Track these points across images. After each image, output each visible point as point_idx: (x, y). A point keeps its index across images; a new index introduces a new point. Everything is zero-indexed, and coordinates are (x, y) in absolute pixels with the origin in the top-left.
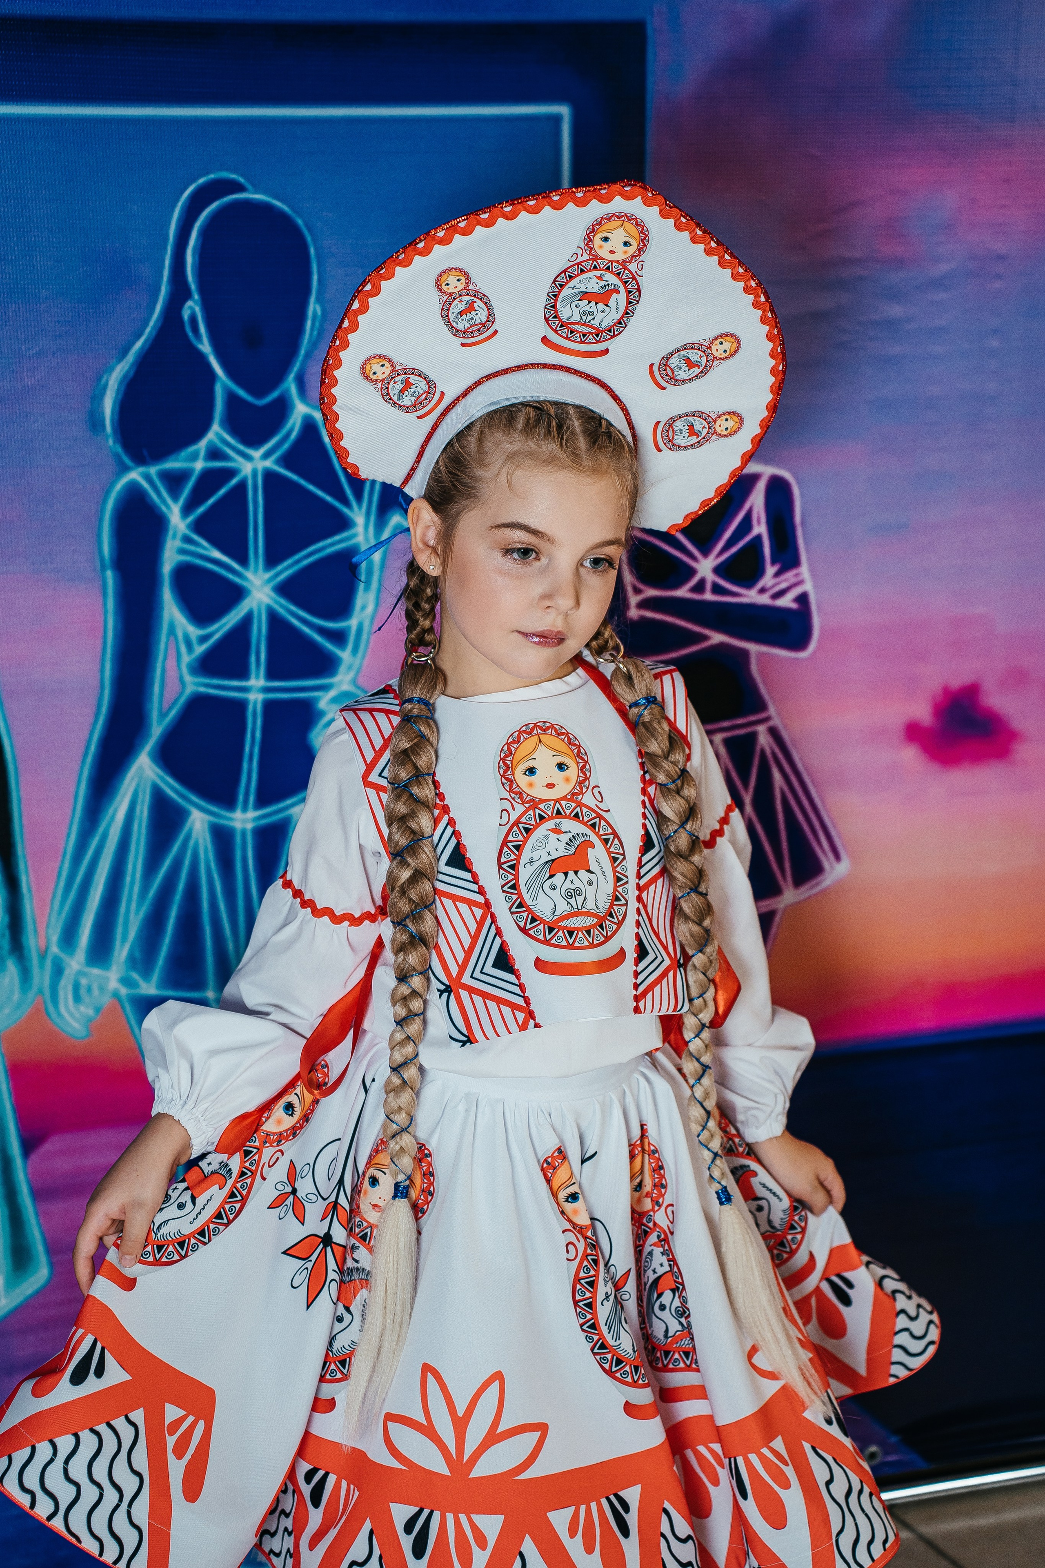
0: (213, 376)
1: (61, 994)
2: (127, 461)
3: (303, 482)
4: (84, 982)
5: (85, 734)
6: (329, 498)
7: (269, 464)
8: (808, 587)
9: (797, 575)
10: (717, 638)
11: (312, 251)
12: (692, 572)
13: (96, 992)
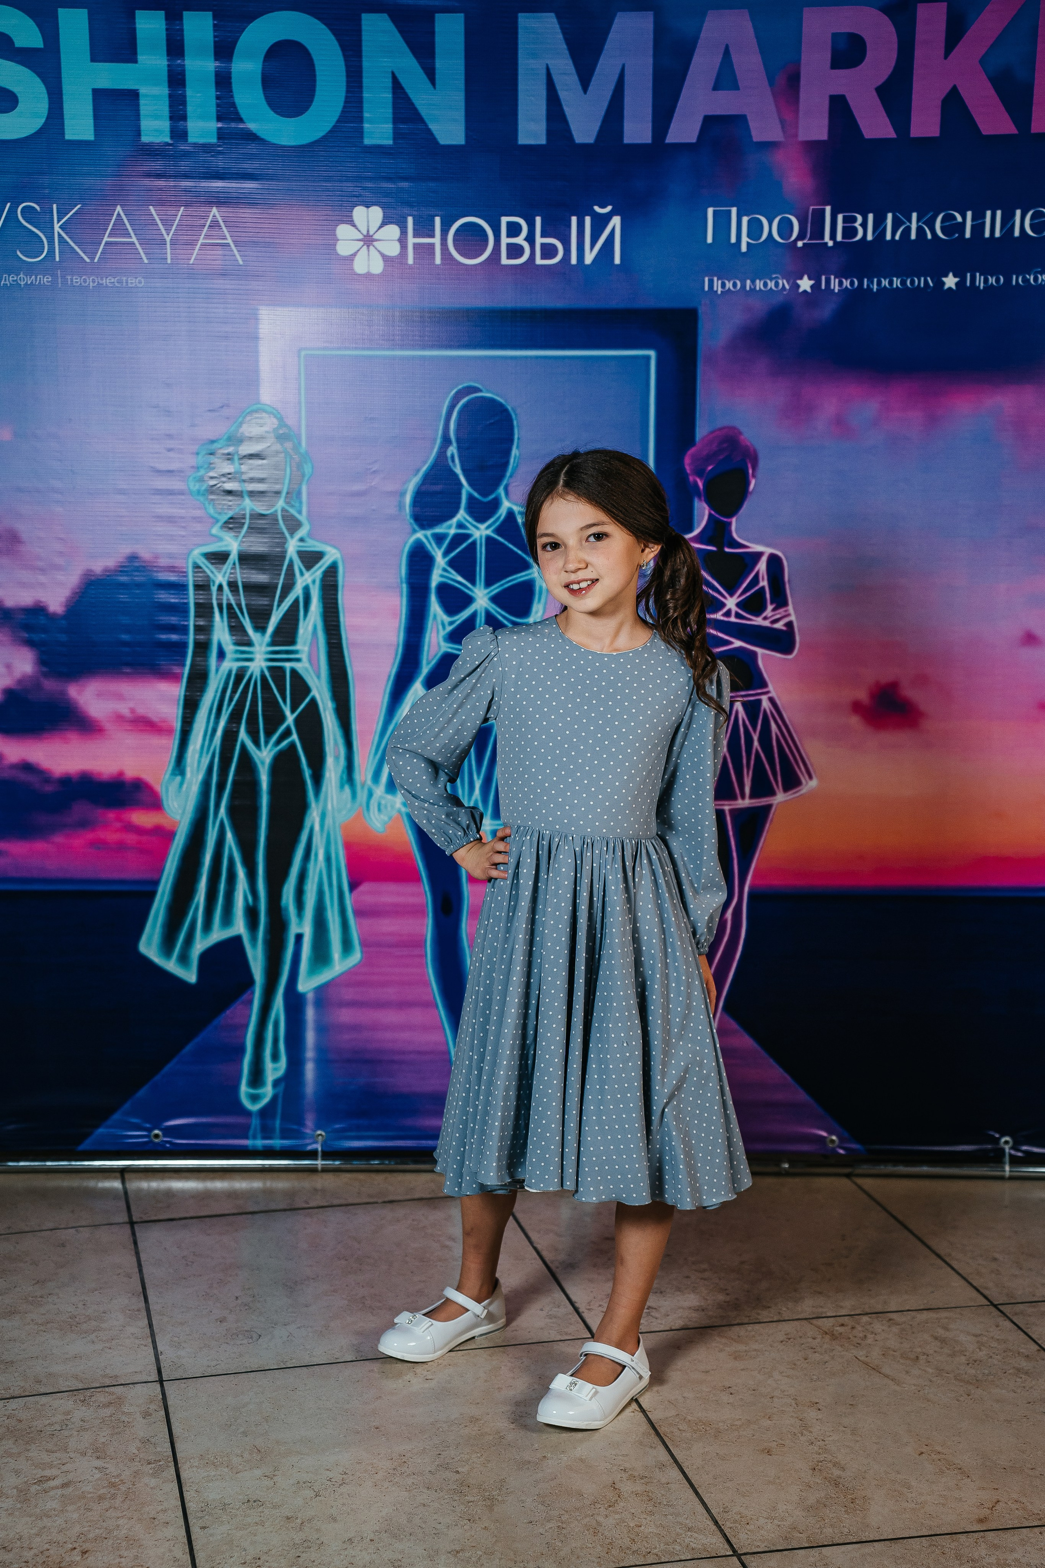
0: (460, 485)
1: (371, 807)
2: (416, 527)
3: (506, 543)
4: (383, 802)
5: (388, 669)
6: (519, 552)
7: (489, 532)
8: (793, 618)
9: (786, 611)
10: (738, 643)
11: (515, 423)
12: (723, 605)
13: (389, 808)
